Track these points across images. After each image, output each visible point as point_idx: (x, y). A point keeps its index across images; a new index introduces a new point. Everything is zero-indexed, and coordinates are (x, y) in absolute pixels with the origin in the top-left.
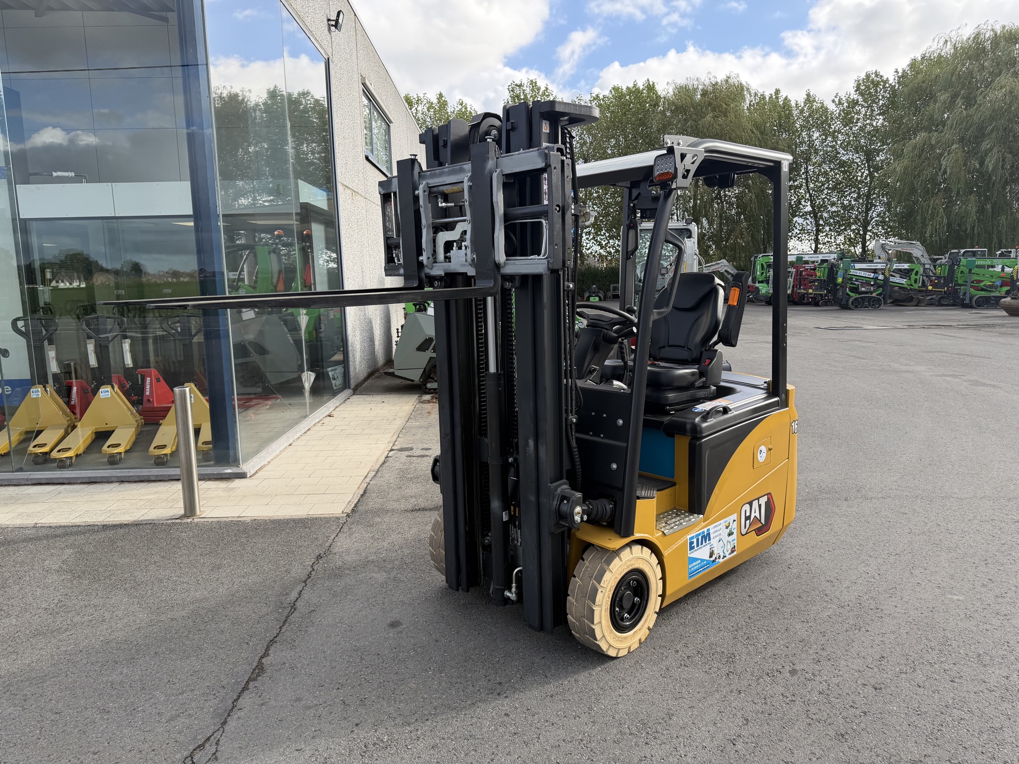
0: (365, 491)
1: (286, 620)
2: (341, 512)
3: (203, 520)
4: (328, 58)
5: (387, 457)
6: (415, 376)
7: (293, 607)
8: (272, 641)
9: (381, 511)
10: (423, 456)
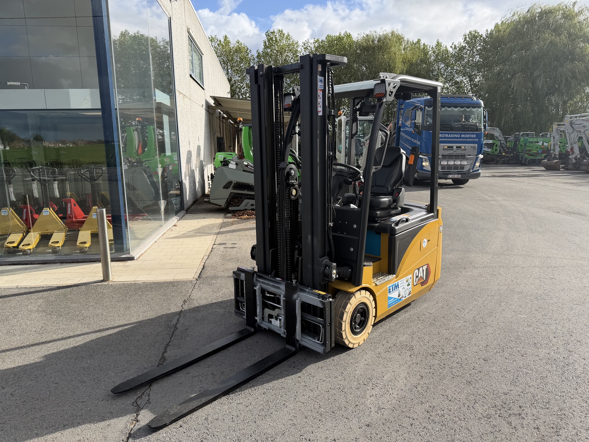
0: (203, 266)
1: (173, 334)
2: (192, 278)
3: (115, 283)
4: (170, 17)
5: (212, 248)
6: (222, 203)
7: (176, 328)
8: (168, 345)
9: (215, 277)
10: (233, 248)
